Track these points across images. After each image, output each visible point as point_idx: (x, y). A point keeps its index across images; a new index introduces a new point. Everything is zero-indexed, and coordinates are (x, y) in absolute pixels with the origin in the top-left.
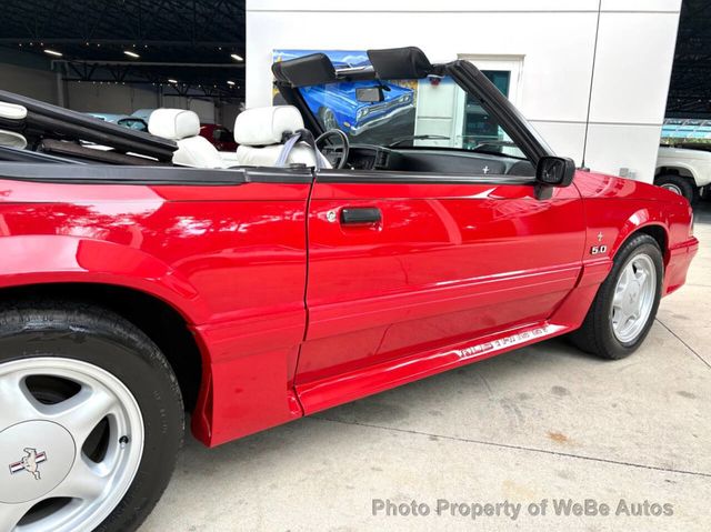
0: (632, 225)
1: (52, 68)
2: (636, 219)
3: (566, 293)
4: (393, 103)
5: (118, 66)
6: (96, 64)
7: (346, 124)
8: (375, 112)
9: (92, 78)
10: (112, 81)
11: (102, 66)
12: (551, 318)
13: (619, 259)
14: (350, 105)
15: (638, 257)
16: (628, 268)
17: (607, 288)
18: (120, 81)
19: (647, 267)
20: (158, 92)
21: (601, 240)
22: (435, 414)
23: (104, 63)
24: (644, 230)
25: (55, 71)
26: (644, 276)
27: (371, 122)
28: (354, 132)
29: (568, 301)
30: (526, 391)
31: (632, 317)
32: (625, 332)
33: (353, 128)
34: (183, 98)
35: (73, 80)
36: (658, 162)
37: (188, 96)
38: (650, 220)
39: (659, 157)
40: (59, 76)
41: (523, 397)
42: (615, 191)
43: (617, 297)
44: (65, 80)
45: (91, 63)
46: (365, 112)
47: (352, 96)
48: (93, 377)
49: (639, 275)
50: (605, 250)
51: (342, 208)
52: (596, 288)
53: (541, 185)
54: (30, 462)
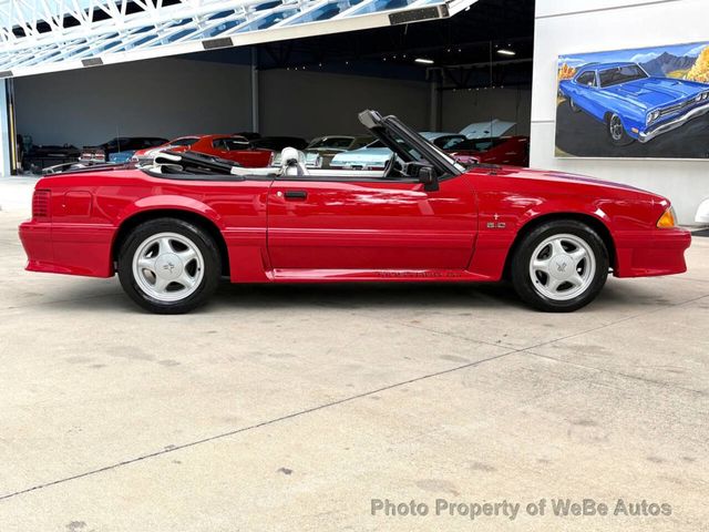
1: (427, 77)
4: (688, 103)
5: (499, 66)
6: (474, 67)
7: (634, 129)
8: (666, 115)
9: (468, 84)
10: (489, 86)
11: (480, 69)
14: (639, 108)
15: (559, 236)
18: (498, 85)
19: (581, 245)
23: (482, 64)
25: (430, 80)
26: (580, 253)
27: (662, 126)
28: (643, 138)
33: (642, 134)
35: (448, 89)
40: (434, 86)
44: (440, 90)
45: (467, 66)
46: (656, 116)
47: (641, 98)
48: (189, 243)
54: (169, 267)
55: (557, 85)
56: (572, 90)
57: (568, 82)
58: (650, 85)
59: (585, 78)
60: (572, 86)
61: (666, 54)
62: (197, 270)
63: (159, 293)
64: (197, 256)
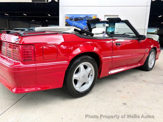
2: (152, 47)
3: (142, 58)
5: (21, 17)
6: (16, 17)
9: (15, 20)
10: (20, 21)
11: (17, 17)
13: (150, 53)
14: (82, 26)
15: (152, 53)
16: (151, 55)
17: (148, 58)
18: (21, 21)
20: (29, 23)
21: (147, 50)
22: (123, 78)
23: (18, 16)
25: (6, 18)
27: (86, 29)
30: (136, 75)
31: (151, 64)
32: (150, 66)
34: (35, 24)
35: (11, 20)
37: (36, 24)
38: (154, 46)
40: (7, 20)
41: (136, 76)
43: (149, 60)
44: (9, 20)
45: (15, 16)
46: (85, 27)
47: (83, 24)
48: (90, 66)
49: (152, 56)
50: (148, 51)
51: (116, 43)
52: (146, 58)
53: (139, 40)
54: (84, 76)
55: (65, 20)
56: (68, 21)
57: (68, 20)
58: (84, 21)
59: (71, 19)
61: (87, 16)
62: (90, 76)
63: (79, 88)
64: (92, 70)
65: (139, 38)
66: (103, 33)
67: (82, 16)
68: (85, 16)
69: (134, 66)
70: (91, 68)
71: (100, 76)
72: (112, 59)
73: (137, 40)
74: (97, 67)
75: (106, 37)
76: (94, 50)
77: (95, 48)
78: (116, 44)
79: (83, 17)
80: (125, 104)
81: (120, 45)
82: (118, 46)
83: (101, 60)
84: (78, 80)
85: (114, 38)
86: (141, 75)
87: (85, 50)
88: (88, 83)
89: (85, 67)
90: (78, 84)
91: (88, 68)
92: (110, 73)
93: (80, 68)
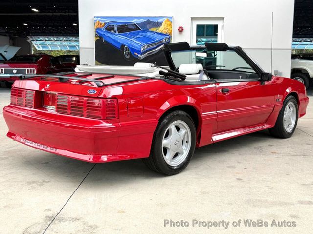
0: (287, 93)
2: (288, 91)
3: (269, 115)
4: (160, 42)
7: (136, 53)
8: (150, 47)
12: (266, 122)
13: (284, 104)
14: (137, 44)
15: (289, 103)
16: (287, 107)
17: (281, 113)
19: (293, 107)
21: (279, 98)
24: (291, 94)
26: (292, 110)
27: (149, 52)
28: (140, 58)
29: (271, 116)
30: (261, 146)
31: (289, 124)
32: (288, 129)
33: (140, 56)
36: (291, 66)
38: (292, 90)
39: (292, 64)
41: (260, 147)
42: (276, 80)
43: (285, 116)
46: (146, 47)
47: (138, 39)
48: (184, 126)
49: (290, 110)
50: (280, 100)
51: (222, 88)
52: (278, 113)
53: (261, 81)
54: (177, 142)
58: (142, 33)
59: (109, 28)
60: (103, 31)
61: (148, 20)
62: (185, 142)
63: (170, 161)
64: (186, 133)
65: (261, 78)
66: (199, 73)
67: (136, 20)
68: (144, 20)
69: (257, 129)
70: (185, 130)
71: (199, 143)
72: (217, 115)
73: (259, 80)
74: (194, 128)
75: (206, 80)
76: (188, 101)
77: (189, 97)
78: (222, 91)
79: (139, 23)
80: (240, 179)
81: (228, 92)
82: (226, 94)
83: (201, 118)
84: (168, 148)
85: (218, 81)
86: (269, 145)
87: (176, 103)
88: (183, 154)
89: (178, 129)
90: (168, 154)
91: (181, 130)
92: (214, 140)
93: (171, 130)
